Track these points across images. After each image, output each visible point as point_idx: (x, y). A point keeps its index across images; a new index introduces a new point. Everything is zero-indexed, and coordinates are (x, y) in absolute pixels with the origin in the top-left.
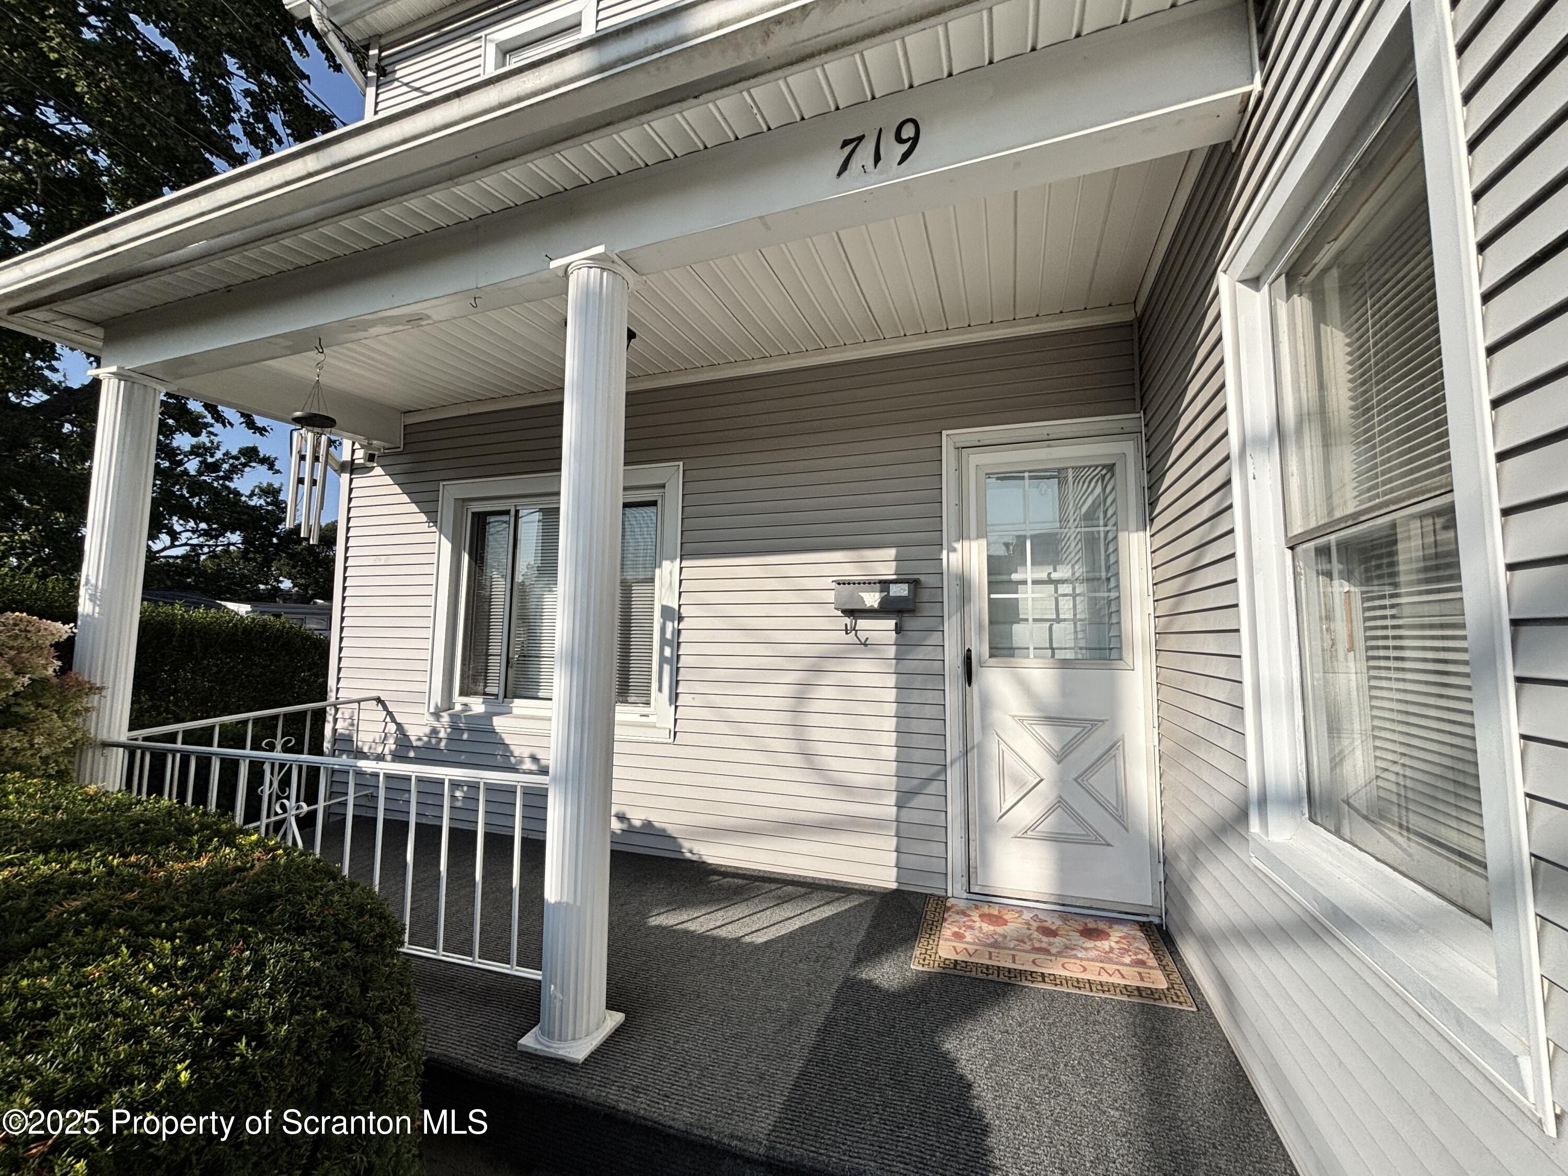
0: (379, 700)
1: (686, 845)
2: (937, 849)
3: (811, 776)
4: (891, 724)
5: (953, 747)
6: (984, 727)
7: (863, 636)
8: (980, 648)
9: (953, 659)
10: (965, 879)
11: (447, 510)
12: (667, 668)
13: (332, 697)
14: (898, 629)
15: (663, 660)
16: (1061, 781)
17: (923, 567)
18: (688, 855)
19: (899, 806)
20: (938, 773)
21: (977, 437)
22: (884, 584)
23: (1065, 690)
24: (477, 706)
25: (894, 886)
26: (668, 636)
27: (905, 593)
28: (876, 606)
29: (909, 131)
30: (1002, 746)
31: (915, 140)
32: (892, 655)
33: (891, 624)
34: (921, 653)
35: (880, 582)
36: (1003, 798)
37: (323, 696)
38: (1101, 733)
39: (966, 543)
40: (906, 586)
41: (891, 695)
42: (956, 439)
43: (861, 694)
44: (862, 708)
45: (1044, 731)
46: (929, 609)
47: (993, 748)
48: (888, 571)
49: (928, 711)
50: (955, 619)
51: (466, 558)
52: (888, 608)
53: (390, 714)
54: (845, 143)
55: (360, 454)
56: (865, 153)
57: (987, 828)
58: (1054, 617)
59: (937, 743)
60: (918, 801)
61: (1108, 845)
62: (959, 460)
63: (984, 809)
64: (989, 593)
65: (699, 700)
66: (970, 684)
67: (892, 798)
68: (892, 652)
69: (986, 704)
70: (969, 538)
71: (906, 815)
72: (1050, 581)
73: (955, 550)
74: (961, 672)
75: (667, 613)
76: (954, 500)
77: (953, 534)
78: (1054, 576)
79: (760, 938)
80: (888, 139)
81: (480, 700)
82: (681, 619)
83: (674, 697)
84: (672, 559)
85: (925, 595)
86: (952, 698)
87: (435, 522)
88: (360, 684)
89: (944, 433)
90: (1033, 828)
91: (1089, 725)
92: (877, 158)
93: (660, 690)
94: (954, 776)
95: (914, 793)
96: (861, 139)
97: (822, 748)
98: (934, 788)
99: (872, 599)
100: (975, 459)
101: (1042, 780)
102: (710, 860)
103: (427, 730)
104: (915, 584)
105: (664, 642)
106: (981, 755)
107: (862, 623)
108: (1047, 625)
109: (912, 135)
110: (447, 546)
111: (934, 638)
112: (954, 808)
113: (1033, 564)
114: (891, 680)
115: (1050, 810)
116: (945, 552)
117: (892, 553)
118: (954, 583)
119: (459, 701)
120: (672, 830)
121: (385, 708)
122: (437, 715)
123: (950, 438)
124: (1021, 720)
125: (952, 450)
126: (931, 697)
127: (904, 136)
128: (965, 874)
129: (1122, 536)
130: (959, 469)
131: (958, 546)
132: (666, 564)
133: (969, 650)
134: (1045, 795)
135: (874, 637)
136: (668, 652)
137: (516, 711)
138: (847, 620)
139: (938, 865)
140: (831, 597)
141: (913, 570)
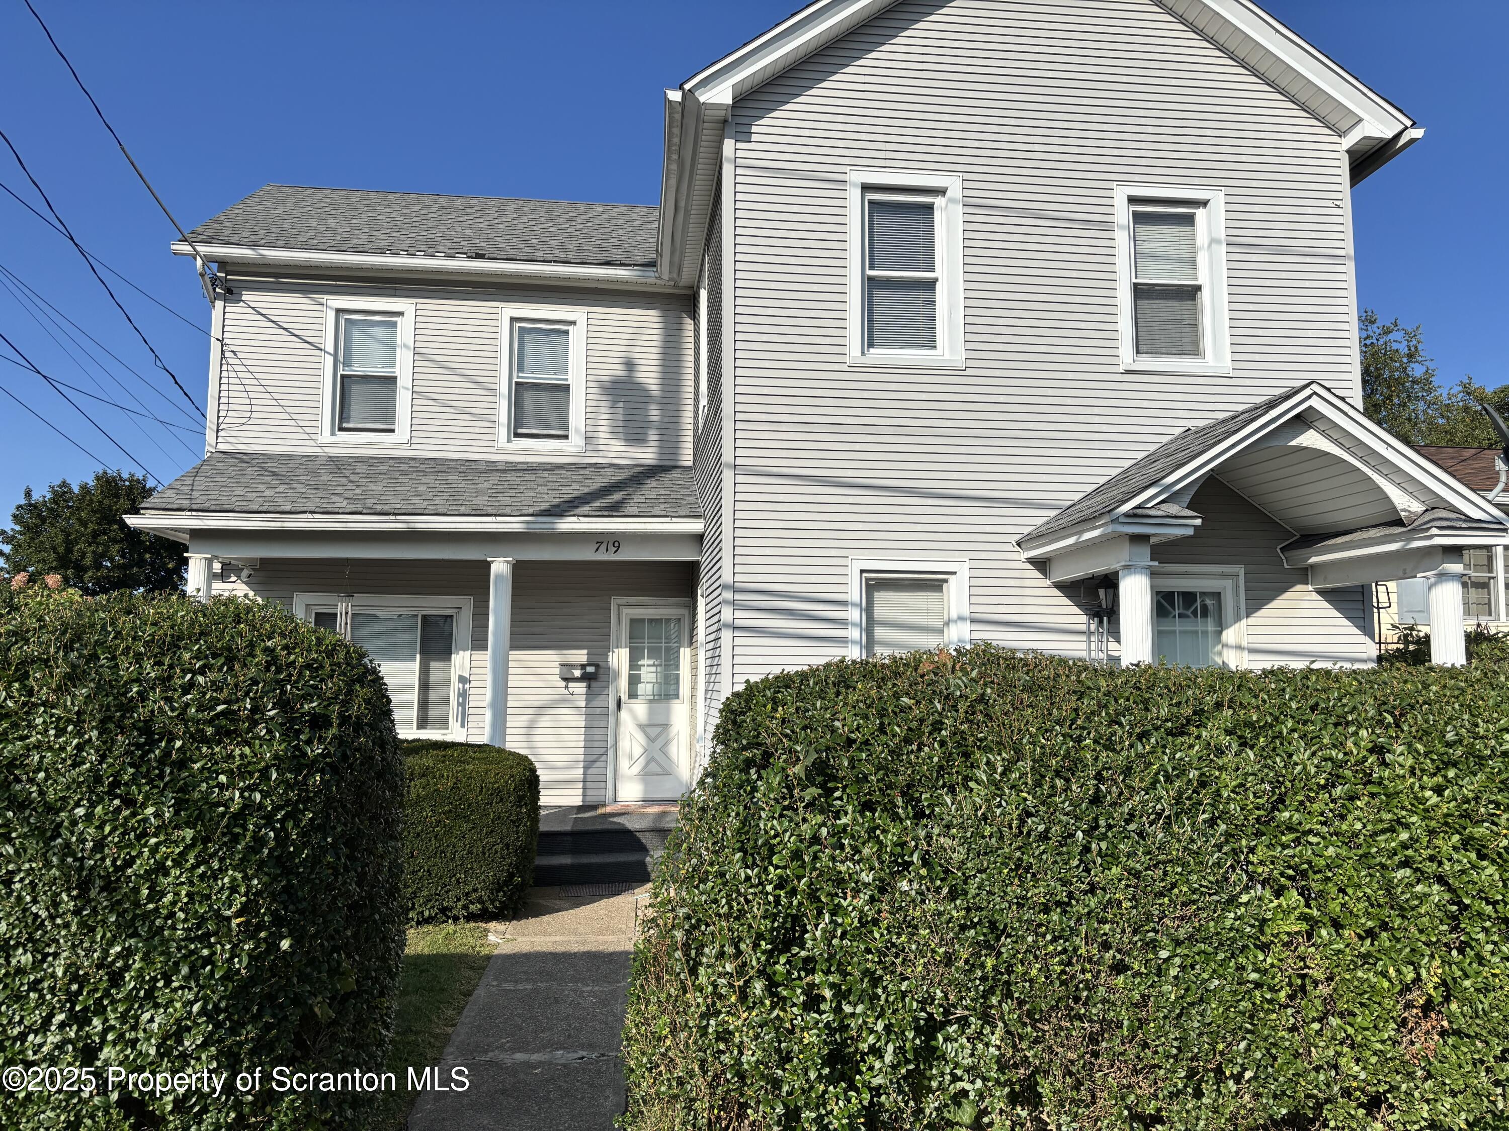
2: (602, 792)
5: (611, 739)
7: (571, 690)
8: (624, 695)
9: (612, 705)
10: (613, 798)
14: (589, 687)
17: (600, 658)
20: (604, 752)
22: (583, 667)
23: (649, 715)
25: (581, 804)
27: (592, 671)
28: (579, 676)
30: (632, 737)
33: (584, 684)
35: (581, 665)
36: (631, 759)
39: (620, 651)
40: (592, 667)
42: (618, 601)
44: (563, 731)
45: (648, 730)
46: (602, 678)
47: (628, 739)
48: (584, 660)
50: (614, 684)
52: (584, 677)
56: (604, 547)
58: (655, 681)
59: (603, 738)
60: (594, 765)
62: (618, 611)
64: (629, 672)
66: (619, 711)
68: (584, 698)
69: (623, 721)
70: (621, 648)
72: (653, 665)
73: (615, 653)
74: (616, 706)
76: (617, 628)
77: (614, 645)
78: (655, 663)
80: (610, 545)
85: (601, 671)
86: (612, 718)
89: (612, 598)
90: (642, 771)
91: (661, 728)
94: (610, 753)
95: (594, 762)
98: (604, 758)
99: (577, 673)
100: (625, 612)
101: (645, 752)
104: (597, 666)
107: (571, 684)
108: (652, 685)
111: (604, 692)
113: (647, 658)
115: (648, 764)
116: (610, 655)
117: (585, 652)
123: (615, 600)
124: (640, 727)
125: (615, 606)
126: (603, 724)
128: (613, 792)
129: (682, 650)
130: (618, 616)
133: (620, 696)
135: (576, 691)
138: (565, 683)
140: (558, 671)
141: (596, 659)
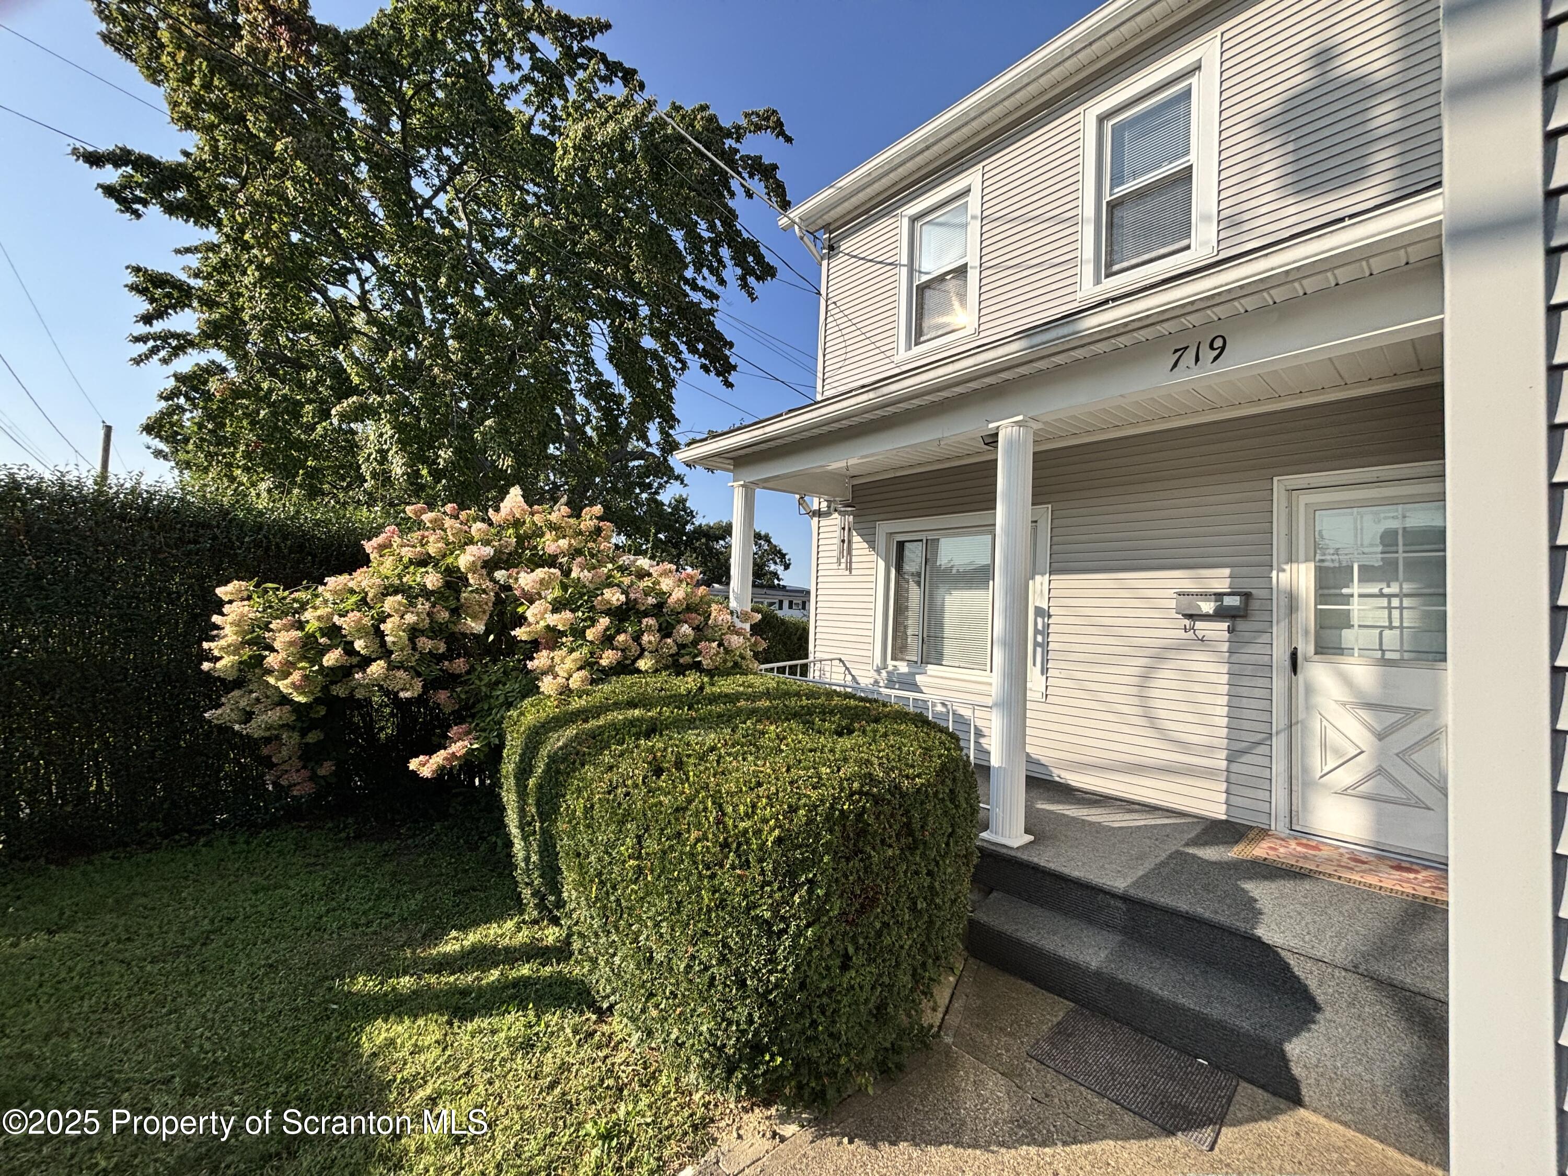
0: (840, 660)
1: (1056, 772)
2: (1263, 795)
3: (1151, 733)
4: (1224, 700)
5: (1279, 720)
6: (1308, 708)
7: (1200, 634)
8: (1306, 647)
9: (1280, 655)
10: (1288, 820)
11: (881, 540)
12: (1039, 650)
13: (811, 657)
14: (1231, 630)
15: (1036, 644)
16: (1381, 753)
17: (1256, 582)
18: (1057, 779)
19: (1230, 760)
20: (1266, 739)
21: (1307, 481)
22: (1219, 596)
23: (1385, 684)
24: (903, 668)
25: (1224, 817)
26: (1040, 627)
27: (1238, 603)
28: (1211, 612)
29: (1218, 343)
30: (1325, 723)
31: (1223, 348)
32: (1225, 649)
33: (1225, 625)
34: (1251, 649)
35: (1215, 594)
36: (1324, 761)
37: (807, 657)
38: (1426, 719)
39: (1295, 566)
40: (1238, 598)
41: (1225, 679)
42: (1286, 483)
43: (1197, 677)
45: (1364, 714)
46: (1259, 615)
47: (1316, 725)
48: (1223, 585)
49: (1258, 693)
50: (1284, 624)
51: (893, 571)
52: (1221, 614)
53: (847, 669)
54: (1176, 351)
55: (824, 505)
56: (1190, 355)
57: (1308, 784)
58: (1387, 624)
59: (1265, 716)
60: (1246, 758)
61: (1429, 809)
62: (1290, 500)
63: (1305, 770)
64: (1316, 605)
65: (1064, 674)
66: (1295, 673)
67: (1224, 754)
68: (1225, 647)
69: (1309, 690)
70: (1297, 561)
71: (1235, 767)
72: (1381, 595)
73: (1284, 570)
74: (1287, 664)
75: (1039, 612)
76: (1284, 531)
77: (1283, 556)
78: (1386, 591)
79: (1116, 825)
80: (1205, 347)
81: (905, 664)
82: (1049, 616)
83: (1044, 670)
84: (1043, 574)
85: (1255, 605)
86: (1279, 684)
87: (874, 549)
88: (828, 649)
89: (1275, 479)
90: (1354, 787)
91: (1412, 713)
92: (1197, 360)
93: (1034, 665)
94: (1279, 743)
95: (1243, 752)
96: (1186, 348)
97: (1162, 714)
98: (1262, 749)
99: (1208, 607)
100: (1304, 499)
101: (1362, 752)
102: (1073, 784)
103: (872, 681)
104: (1247, 596)
105: (1037, 632)
106: (1305, 729)
107: (1199, 625)
108: (1378, 631)
109: (1221, 344)
110: (882, 564)
111: (1265, 638)
112: (1279, 767)
113: (1360, 581)
114: (1225, 668)
115: (1369, 777)
116: (1274, 574)
117: (1227, 572)
118: (1282, 597)
119: (891, 664)
120: (1044, 760)
121: (845, 665)
122: (878, 671)
123: (1281, 483)
124: (1344, 704)
125: (1283, 492)
126: (1260, 682)
127: (1215, 346)
128: (1287, 815)
130: (1290, 506)
131: (1287, 567)
132: (1038, 578)
133: (1296, 648)
134: (1364, 764)
135: (1209, 635)
136: (1039, 639)
137: (929, 672)
138: (1187, 622)
139: (1265, 807)
140: (1173, 604)
141: (1245, 585)
